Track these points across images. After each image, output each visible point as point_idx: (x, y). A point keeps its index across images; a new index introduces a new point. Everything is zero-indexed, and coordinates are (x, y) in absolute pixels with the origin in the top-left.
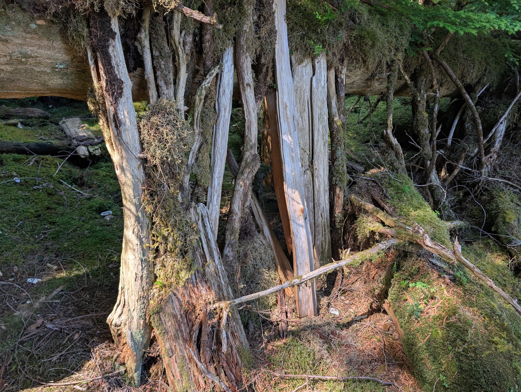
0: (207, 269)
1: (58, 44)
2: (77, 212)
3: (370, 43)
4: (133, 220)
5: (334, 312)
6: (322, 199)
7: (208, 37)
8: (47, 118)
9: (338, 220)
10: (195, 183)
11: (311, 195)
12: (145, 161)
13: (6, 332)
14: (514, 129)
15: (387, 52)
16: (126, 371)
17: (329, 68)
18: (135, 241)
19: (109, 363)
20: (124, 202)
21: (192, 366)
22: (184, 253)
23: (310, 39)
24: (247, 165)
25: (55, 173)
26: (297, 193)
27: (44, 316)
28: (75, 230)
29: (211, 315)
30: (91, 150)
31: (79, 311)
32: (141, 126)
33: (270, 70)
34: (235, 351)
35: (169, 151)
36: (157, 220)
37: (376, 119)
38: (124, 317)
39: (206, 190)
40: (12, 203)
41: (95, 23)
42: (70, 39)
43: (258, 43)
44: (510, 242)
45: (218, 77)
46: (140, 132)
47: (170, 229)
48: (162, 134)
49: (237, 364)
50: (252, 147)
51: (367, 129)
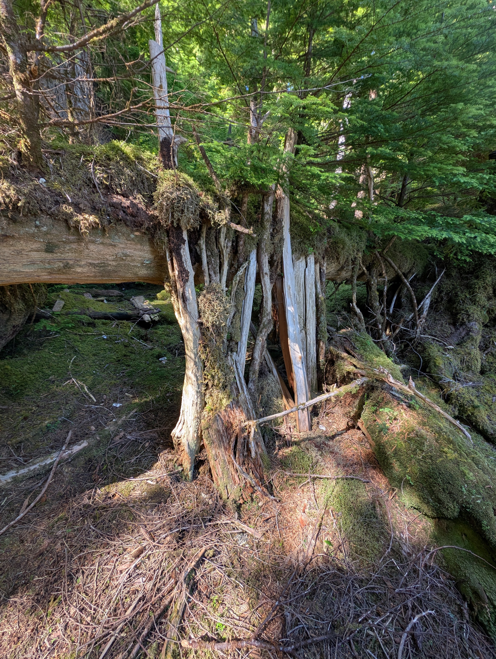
0: (240, 398)
1: (147, 248)
2: (144, 358)
3: (342, 246)
4: (192, 364)
5: (323, 428)
6: (312, 349)
7: (241, 243)
8: (122, 296)
9: (321, 364)
10: (230, 339)
11: (305, 347)
12: (201, 324)
13: (100, 441)
14: (435, 303)
15: (352, 253)
16: (183, 470)
17: (316, 263)
18: (194, 379)
19: (171, 464)
20: (187, 351)
21: (230, 467)
22: (224, 387)
23: (305, 244)
24: (265, 327)
25: (129, 332)
26: (297, 346)
27: (124, 430)
28: (143, 370)
29: (243, 430)
30: (152, 317)
31: (148, 426)
32: (199, 301)
33: (279, 264)
34: (259, 456)
35: (217, 317)
36: (208, 364)
37: (338, 296)
38: (183, 431)
39: (237, 343)
40: (102, 352)
41: (173, 234)
42: (155, 244)
43: (272, 247)
44: (440, 379)
45: (247, 269)
46: (198, 305)
47: (216, 370)
48: (213, 306)
49: (260, 466)
50: (268, 315)
51: (332, 303)
